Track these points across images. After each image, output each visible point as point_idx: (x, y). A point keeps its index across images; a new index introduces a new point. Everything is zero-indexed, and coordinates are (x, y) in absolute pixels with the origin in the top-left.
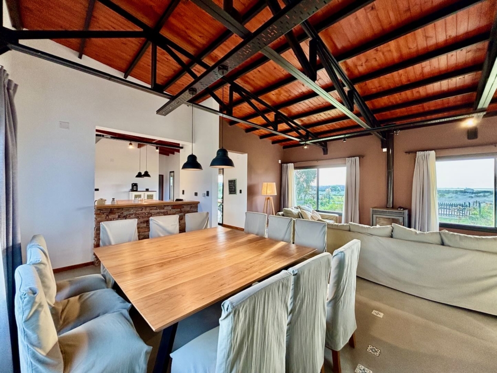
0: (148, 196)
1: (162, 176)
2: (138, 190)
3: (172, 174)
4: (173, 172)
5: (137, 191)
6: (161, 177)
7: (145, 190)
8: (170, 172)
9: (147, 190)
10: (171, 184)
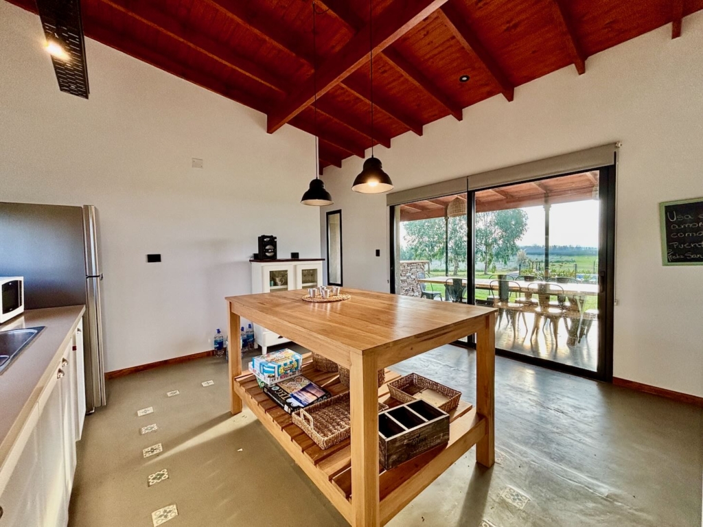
0: (302, 273)
2: (278, 257)
4: (339, 211)
7: (289, 257)
9: (296, 257)
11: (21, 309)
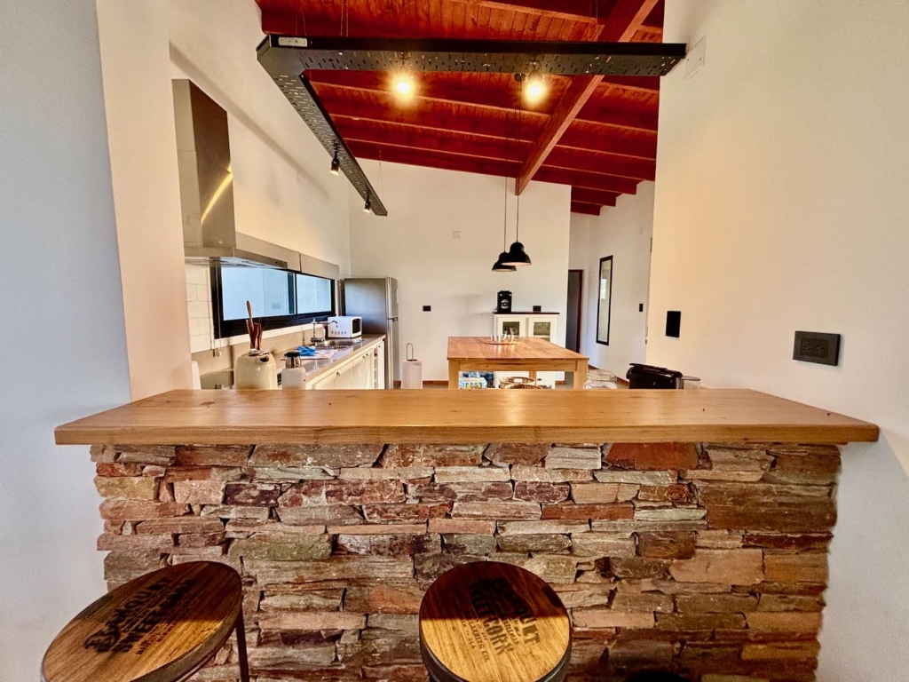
0: (537, 326)
1: (581, 272)
2: (513, 310)
3: (607, 264)
4: (610, 258)
5: (508, 311)
6: (576, 278)
7: (531, 310)
8: (602, 260)
9: (537, 310)
10: (604, 294)
11: (360, 333)
